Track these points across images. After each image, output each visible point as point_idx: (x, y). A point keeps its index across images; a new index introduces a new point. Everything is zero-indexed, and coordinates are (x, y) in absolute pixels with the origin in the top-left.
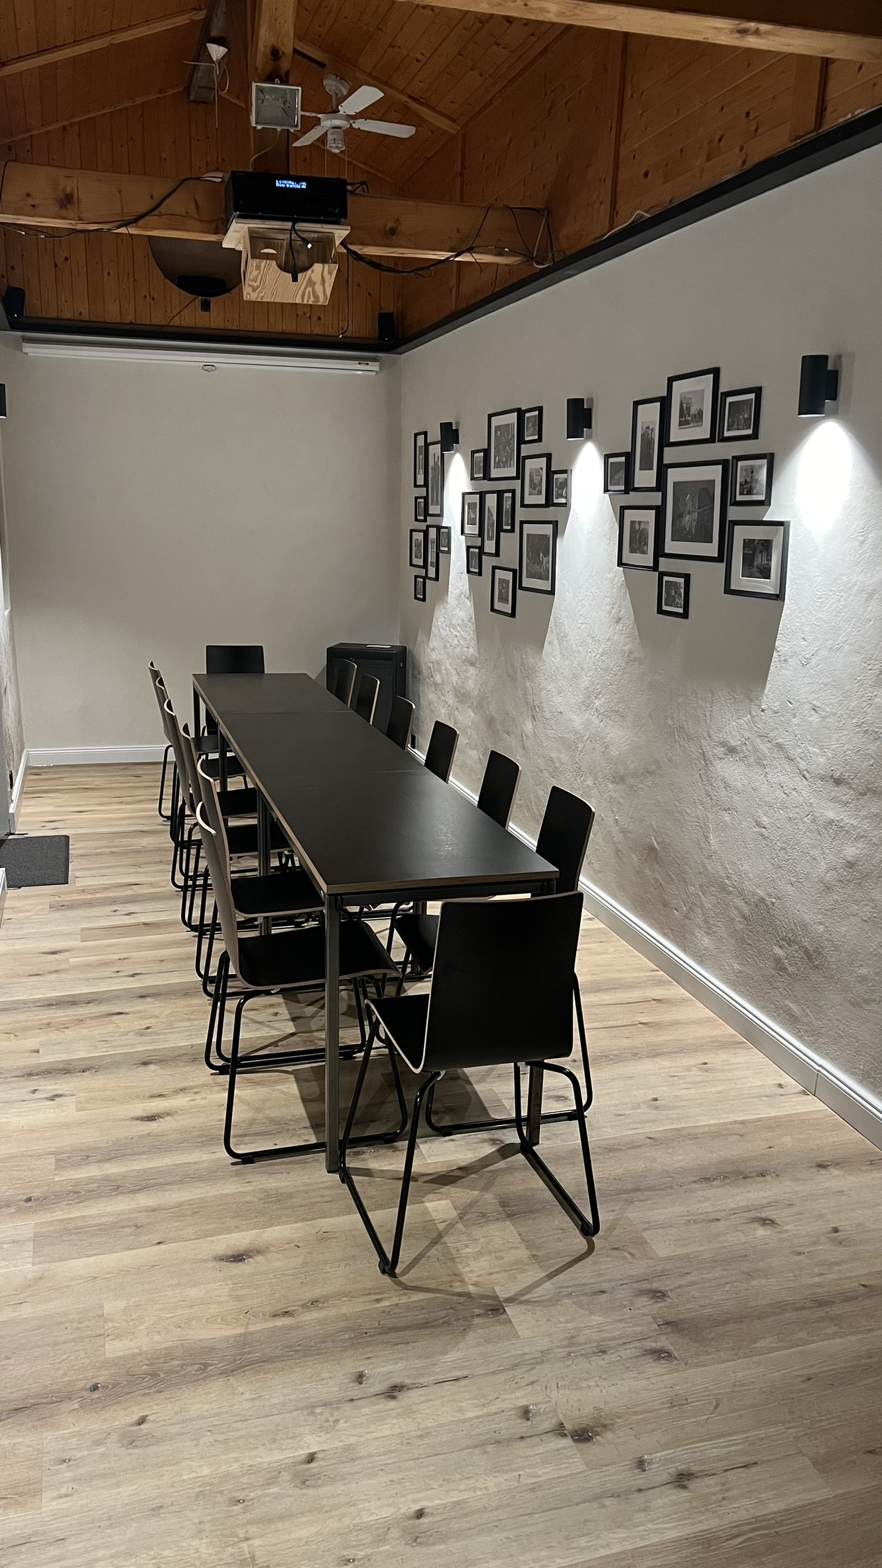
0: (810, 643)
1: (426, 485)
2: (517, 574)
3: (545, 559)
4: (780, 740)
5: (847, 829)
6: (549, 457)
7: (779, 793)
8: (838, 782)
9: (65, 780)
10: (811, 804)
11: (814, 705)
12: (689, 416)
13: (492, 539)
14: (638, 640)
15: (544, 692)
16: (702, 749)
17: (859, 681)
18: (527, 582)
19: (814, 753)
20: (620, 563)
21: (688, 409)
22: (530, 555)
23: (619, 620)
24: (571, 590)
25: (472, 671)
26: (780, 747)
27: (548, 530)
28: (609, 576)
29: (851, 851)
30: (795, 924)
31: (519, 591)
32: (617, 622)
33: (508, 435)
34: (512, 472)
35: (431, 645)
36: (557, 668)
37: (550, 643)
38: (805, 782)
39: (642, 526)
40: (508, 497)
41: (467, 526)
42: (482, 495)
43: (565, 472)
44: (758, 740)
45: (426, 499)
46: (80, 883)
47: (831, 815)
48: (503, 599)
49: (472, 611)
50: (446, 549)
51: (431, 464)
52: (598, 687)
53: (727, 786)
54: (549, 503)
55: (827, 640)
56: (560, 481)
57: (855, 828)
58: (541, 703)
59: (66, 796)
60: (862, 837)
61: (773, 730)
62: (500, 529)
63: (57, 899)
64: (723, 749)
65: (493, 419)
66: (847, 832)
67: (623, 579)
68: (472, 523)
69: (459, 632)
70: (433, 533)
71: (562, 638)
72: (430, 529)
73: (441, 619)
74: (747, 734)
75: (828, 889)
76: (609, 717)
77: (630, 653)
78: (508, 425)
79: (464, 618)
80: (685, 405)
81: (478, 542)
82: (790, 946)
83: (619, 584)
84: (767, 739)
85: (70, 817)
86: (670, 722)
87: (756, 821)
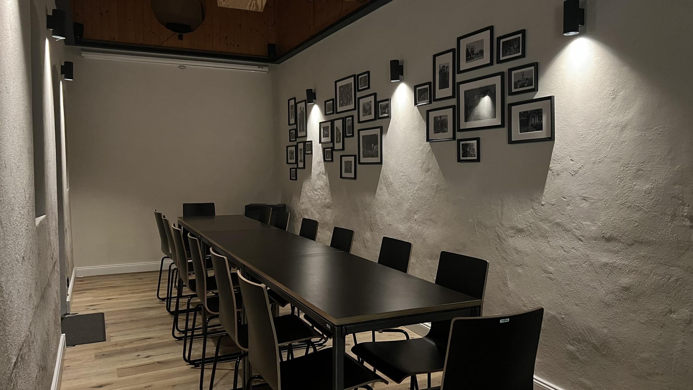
0: (577, 162)
1: (296, 123)
2: (357, 158)
3: (375, 147)
4: (558, 221)
5: (620, 267)
6: (375, 95)
7: (561, 252)
8: (609, 240)
9: (99, 283)
10: (587, 255)
11: (583, 197)
12: (473, 54)
13: (340, 142)
14: (443, 179)
15: (377, 216)
16: (497, 233)
17: (619, 178)
18: (363, 160)
19: (587, 225)
20: (428, 140)
21: (472, 51)
22: (365, 146)
23: (428, 170)
24: (393, 160)
25: (328, 211)
26: (558, 224)
27: (377, 131)
28: (419, 149)
29: (625, 281)
30: (583, 330)
31: (358, 165)
32: (427, 172)
33: (348, 89)
34: (352, 106)
35: (301, 201)
36: (386, 201)
37: (381, 189)
38: (581, 243)
39: (442, 118)
40: (350, 120)
41: (322, 138)
42: (332, 122)
43: (387, 100)
44: (541, 223)
45: (296, 130)
46: (114, 340)
47: (604, 260)
48: (348, 171)
49: (327, 181)
50: (310, 152)
51: (299, 112)
52: (416, 208)
53: (518, 252)
54: (377, 117)
55: (590, 158)
56: (384, 105)
57: (627, 266)
58: (376, 221)
59: (101, 291)
60: (633, 271)
61: (552, 215)
62: (345, 136)
63: (100, 351)
64: (513, 231)
65: (338, 83)
66: (620, 269)
67: (430, 148)
68: (326, 136)
69: (319, 192)
70: (301, 146)
71: (389, 185)
72: (299, 144)
73: (307, 187)
74: (532, 220)
75: (608, 305)
76: (425, 223)
77: (438, 186)
78: (348, 84)
79: (322, 185)
80: (469, 50)
81: (331, 145)
82: (580, 343)
83: (427, 151)
84: (547, 221)
85: (104, 302)
86: (471, 221)
87: (544, 270)
